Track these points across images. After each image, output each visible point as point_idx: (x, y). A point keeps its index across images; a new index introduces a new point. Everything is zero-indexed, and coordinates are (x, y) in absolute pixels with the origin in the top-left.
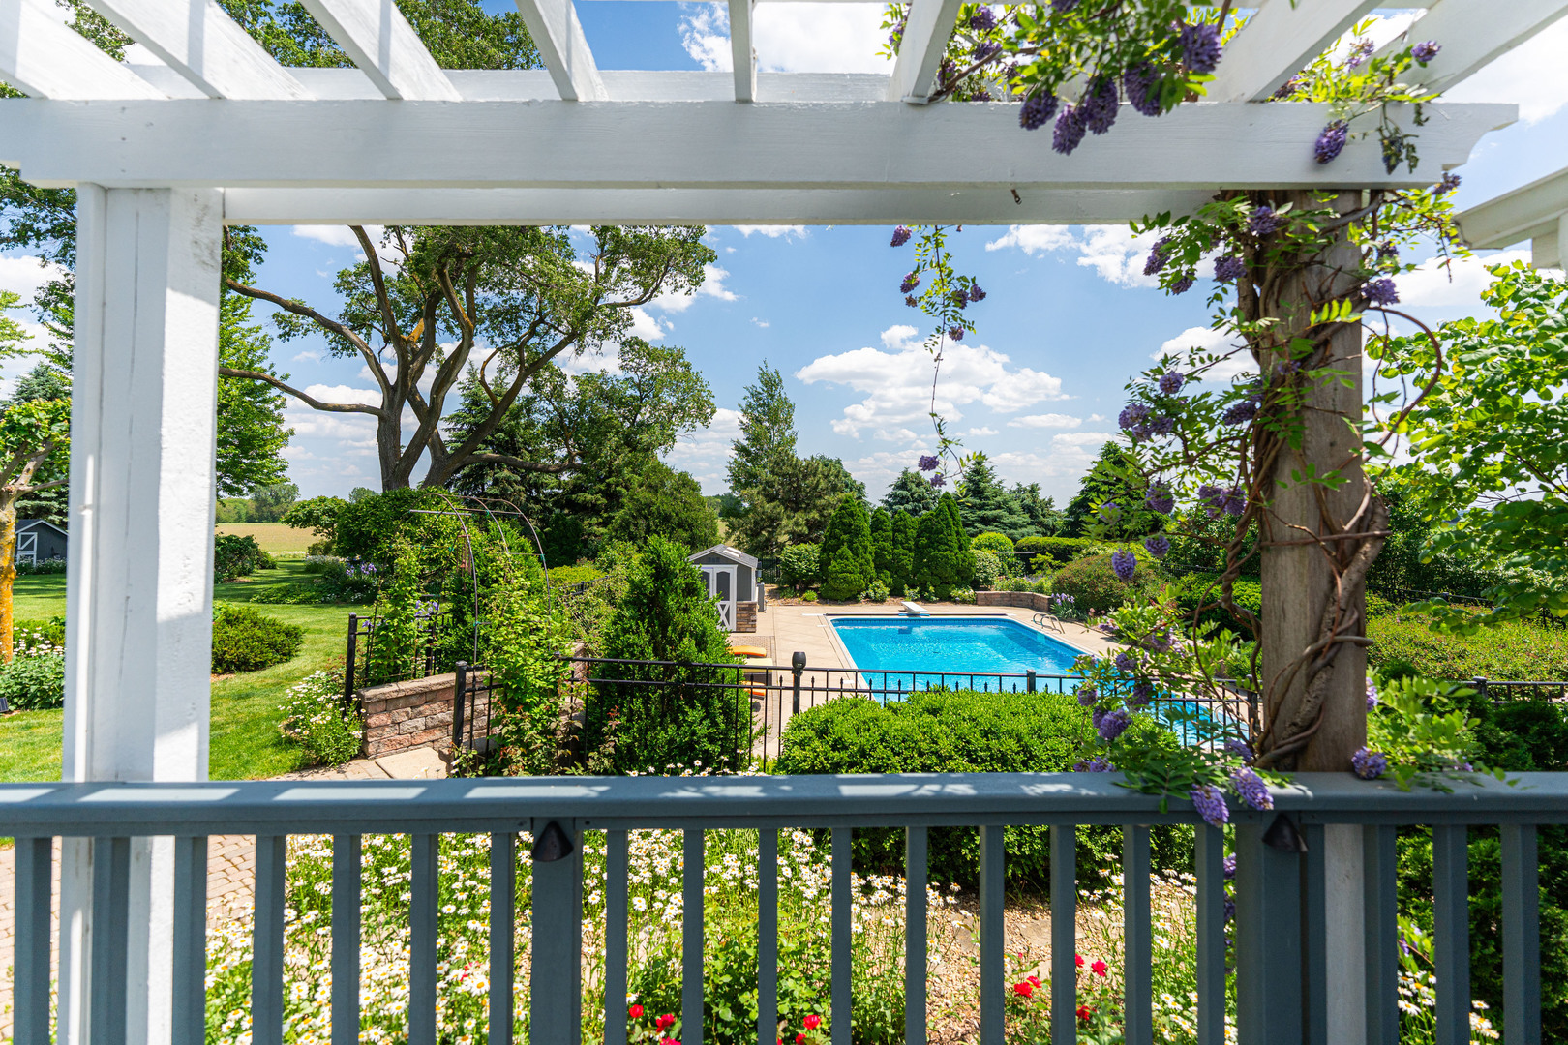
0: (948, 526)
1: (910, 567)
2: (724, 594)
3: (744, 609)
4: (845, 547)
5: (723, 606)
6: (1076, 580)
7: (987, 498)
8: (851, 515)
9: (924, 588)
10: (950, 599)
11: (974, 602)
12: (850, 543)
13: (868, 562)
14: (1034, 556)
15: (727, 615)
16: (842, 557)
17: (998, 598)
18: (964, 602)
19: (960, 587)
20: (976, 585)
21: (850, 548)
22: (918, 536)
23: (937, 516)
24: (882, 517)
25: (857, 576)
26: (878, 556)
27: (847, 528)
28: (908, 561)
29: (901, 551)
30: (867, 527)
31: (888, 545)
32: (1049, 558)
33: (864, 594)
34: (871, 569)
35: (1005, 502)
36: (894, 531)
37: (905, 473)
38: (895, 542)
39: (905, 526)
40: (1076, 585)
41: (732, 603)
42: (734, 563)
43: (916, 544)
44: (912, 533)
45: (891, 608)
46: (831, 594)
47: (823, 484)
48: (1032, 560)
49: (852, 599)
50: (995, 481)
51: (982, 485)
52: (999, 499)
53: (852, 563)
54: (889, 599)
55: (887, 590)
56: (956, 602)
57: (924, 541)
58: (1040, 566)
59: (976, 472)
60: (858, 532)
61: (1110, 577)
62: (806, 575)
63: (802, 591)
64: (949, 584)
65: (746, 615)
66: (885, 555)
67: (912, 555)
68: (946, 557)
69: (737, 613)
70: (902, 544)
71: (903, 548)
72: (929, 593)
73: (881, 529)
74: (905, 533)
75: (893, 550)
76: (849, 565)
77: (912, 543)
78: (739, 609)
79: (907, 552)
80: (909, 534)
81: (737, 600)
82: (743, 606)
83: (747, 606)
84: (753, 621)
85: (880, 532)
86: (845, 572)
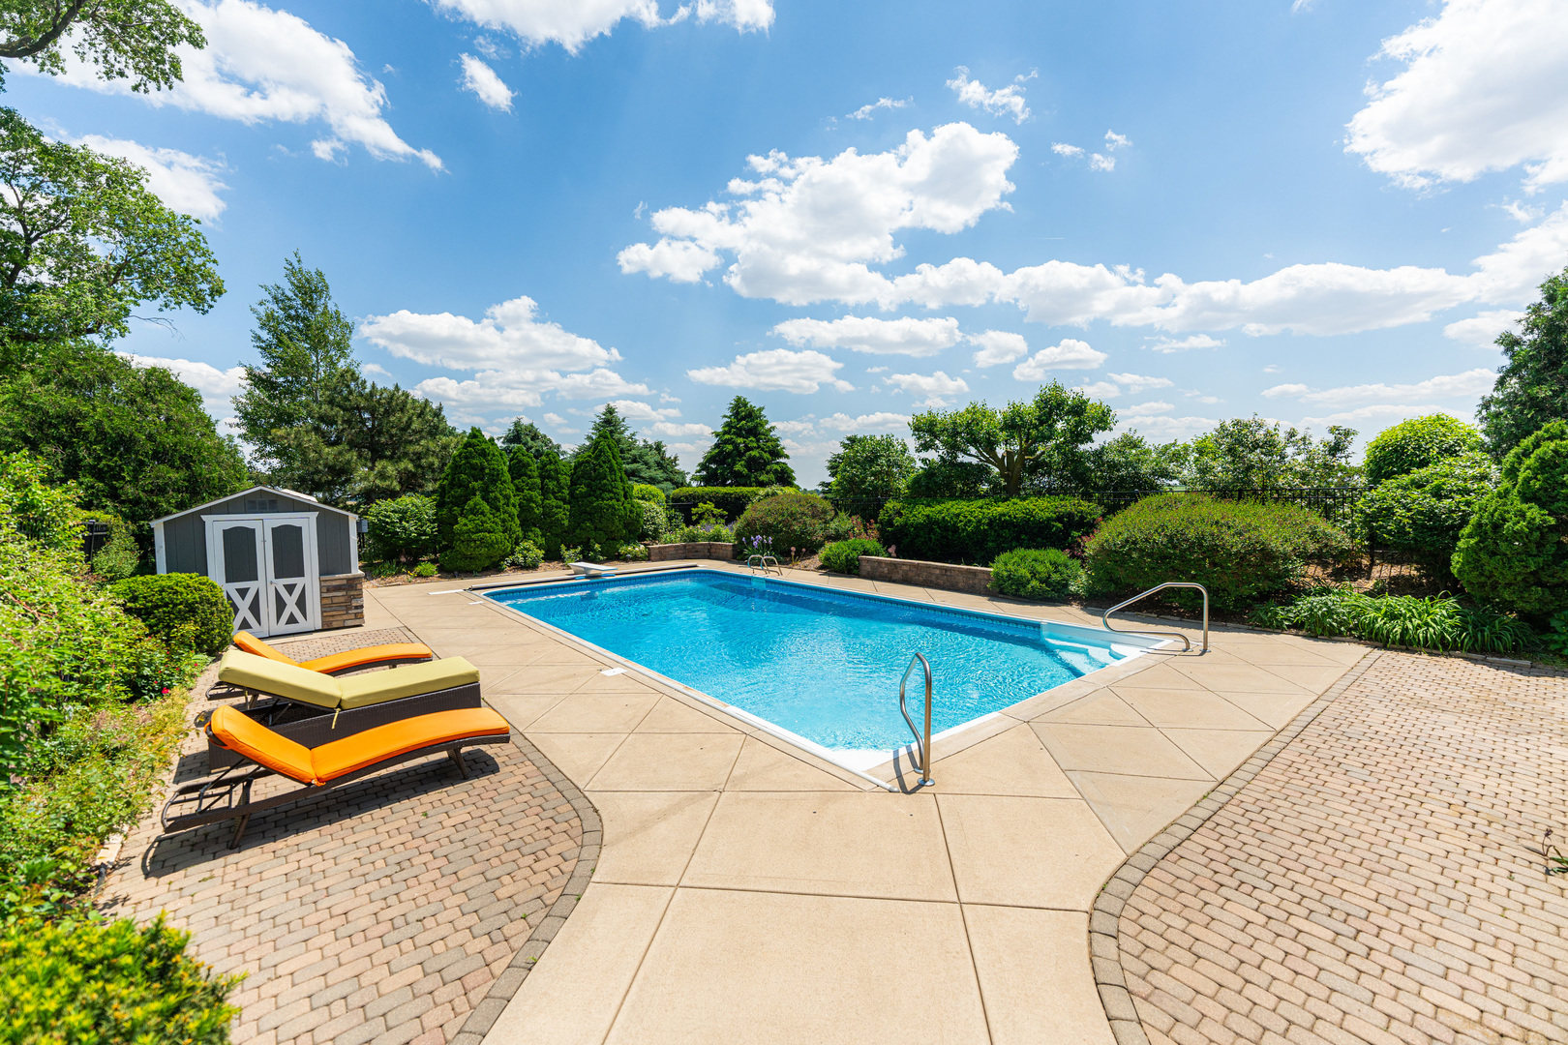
0: (612, 469)
1: (566, 522)
2: (289, 561)
3: (336, 588)
4: (478, 498)
5: (290, 588)
6: (770, 520)
8: (484, 454)
9: (588, 546)
10: (619, 557)
11: (648, 558)
12: (485, 491)
13: (511, 515)
14: (696, 506)
15: (301, 603)
16: (474, 511)
17: (672, 551)
18: (636, 559)
19: (628, 542)
20: (645, 538)
21: (485, 498)
22: (573, 483)
23: (596, 458)
24: (525, 459)
25: (499, 536)
26: (525, 508)
27: (478, 472)
28: (563, 514)
29: (553, 502)
30: (506, 471)
31: (536, 495)
32: (710, 506)
33: (509, 559)
34: (516, 525)
35: (641, 456)
36: (542, 477)
37: (517, 424)
38: (544, 491)
39: (556, 471)
40: (770, 526)
41: (311, 580)
42: (310, 508)
43: (572, 494)
44: (565, 480)
45: (549, 574)
46: (461, 564)
47: (415, 425)
48: (694, 510)
49: (495, 568)
51: (615, 436)
52: (636, 453)
53: (490, 520)
54: (542, 564)
55: (541, 553)
56: (626, 560)
57: (583, 489)
58: (701, 516)
59: (608, 422)
60: (495, 478)
61: (803, 514)
62: (416, 541)
63: (412, 564)
64: (613, 539)
65: (342, 600)
66: (533, 508)
67: (568, 507)
68: (613, 507)
69: (322, 598)
70: (554, 493)
71: (556, 498)
72: (594, 551)
73: (525, 475)
74: (558, 480)
75: (543, 500)
76: (486, 522)
77: (566, 492)
78: (326, 589)
79: (561, 503)
80: (562, 481)
81: (321, 574)
82: (334, 583)
83: (345, 582)
84: (357, 607)
85: (524, 478)
86: (480, 531)
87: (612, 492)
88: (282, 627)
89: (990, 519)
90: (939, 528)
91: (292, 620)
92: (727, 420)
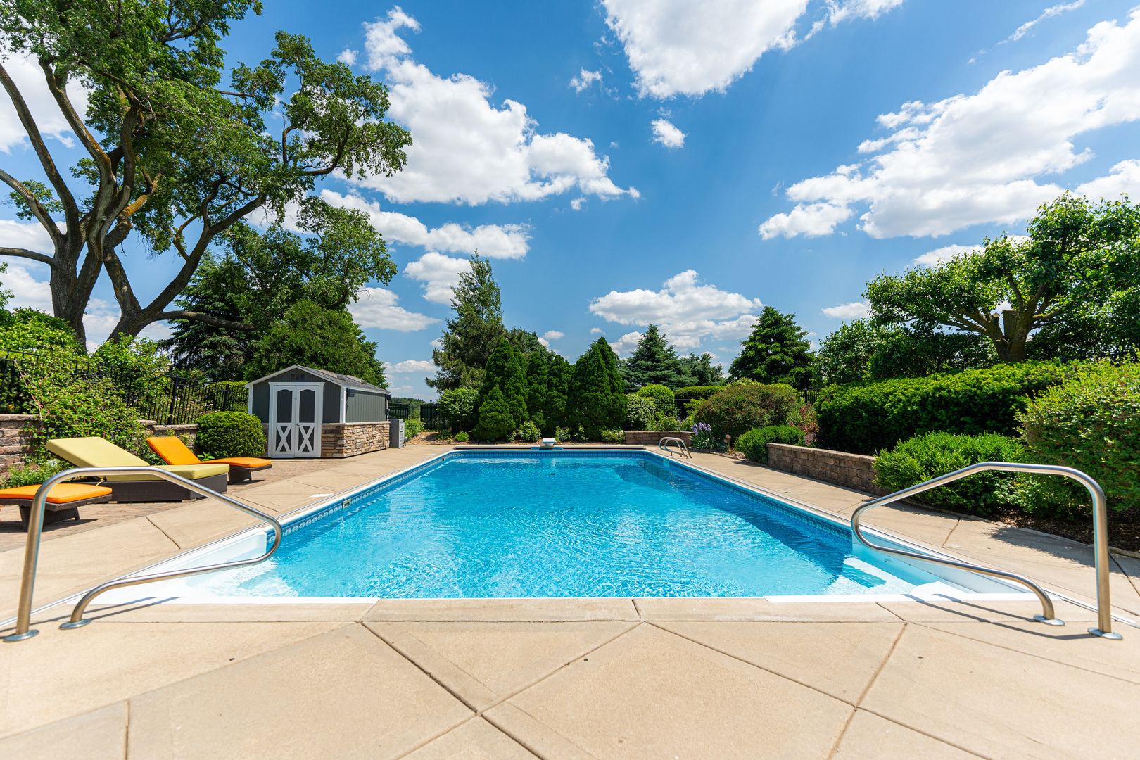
0: (600, 368)
1: (563, 409)
2: (307, 415)
3: (330, 432)
4: (496, 388)
5: (306, 429)
6: (714, 408)
7: (658, 361)
8: (505, 357)
9: (575, 429)
10: (601, 439)
11: (624, 442)
12: (502, 383)
13: (519, 404)
14: (689, 402)
15: (311, 439)
16: (493, 398)
17: (647, 438)
18: (613, 441)
19: (610, 427)
20: (627, 426)
21: (502, 389)
22: (573, 379)
24: (538, 361)
25: (507, 416)
26: (531, 398)
27: (500, 370)
28: (561, 403)
29: (555, 393)
30: (521, 372)
31: (543, 387)
33: (514, 434)
34: (523, 410)
35: (675, 365)
36: (549, 375)
38: (550, 385)
39: (560, 370)
40: (714, 414)
41: (317, 425)
42: (320, 380)
43: (570, 388)
44: (566, 377)
46: (482, 434)
48: (687, 405)
49: (504, 439)
50: (667, 347)
51: (654, 349)
52: (669, 361)
53: (503, 405)
54: (538, 438)
55: (537, 430)
56: (607, 442)
57: (578, 383)
58: (693, 411)
59: (650, 339)
60: (511, 373)
62: (460, 416)
63: (457, 433)
64: (598, 424)
65: (332, 439)
66: (538, 397)
67: (566, 397)
68: (596, 397)
69: (322, 437)
70: (556, 387)
71: (558, 391)
72: (579, 432)
73: (536, 372)
74: (560, 376)
75: (547, 392)
76: (497, 405)
77: (566, 386)
78: (325, 432)
79: (561, 394)
80: (564, 377)
81: (323, 422)
82: (329, 428)
83: (334, 428)
84: (340, 446)
85: (535, 375)
86: (493, 411)
87: (598, 386)
88: (301, 453)
89: (922, 397)
90: (867, 412)
91: (306, 449)
92: (755, 329)
